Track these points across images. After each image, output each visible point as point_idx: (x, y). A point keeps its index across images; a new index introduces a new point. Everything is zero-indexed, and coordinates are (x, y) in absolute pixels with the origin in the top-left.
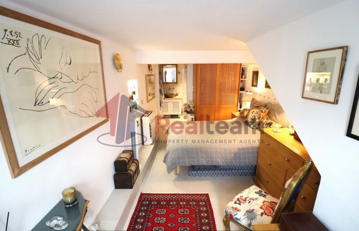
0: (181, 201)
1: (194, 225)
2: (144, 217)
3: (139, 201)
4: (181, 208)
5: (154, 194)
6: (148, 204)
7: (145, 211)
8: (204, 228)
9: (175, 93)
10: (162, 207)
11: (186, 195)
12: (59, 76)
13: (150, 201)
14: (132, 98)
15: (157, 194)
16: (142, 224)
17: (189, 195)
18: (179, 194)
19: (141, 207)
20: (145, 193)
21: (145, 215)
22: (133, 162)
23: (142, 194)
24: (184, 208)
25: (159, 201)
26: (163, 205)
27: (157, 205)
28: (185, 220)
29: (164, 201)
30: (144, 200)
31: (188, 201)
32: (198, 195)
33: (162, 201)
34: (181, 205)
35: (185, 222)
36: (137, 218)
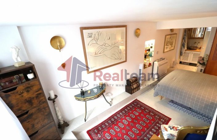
0: (152, 112)
1: (149, 125)
2: (131, 108)
3: (133, 101)
4: (149, 115)
5: (141, 102)
6: (136, 105)
7: (133, 106)
8: (153, 129)
9: (199, 46)
10: (141, 109)
11: (157, 111)
12: (104, 44)
13: (138, 104)
14: (149, 50)
15: (143, 103)
16: (128, 110)
17: (159, 112)
18: (153, 109)
19: (132, 104)
20: (138, 99)
21: (132, 108)
22: (136, 83)
23: (136, 100)
24: (151, 116)
25: (141, 106)
26: (142, 109)
27: (139, 107)
28: (146, 120)
29: (144, 107)
30: (136, 102)
31: (155, 115)
32: (164, 115)
33: (143, 107)
34: (150, 114)
35: (146, 121)
36: (128, 107)
